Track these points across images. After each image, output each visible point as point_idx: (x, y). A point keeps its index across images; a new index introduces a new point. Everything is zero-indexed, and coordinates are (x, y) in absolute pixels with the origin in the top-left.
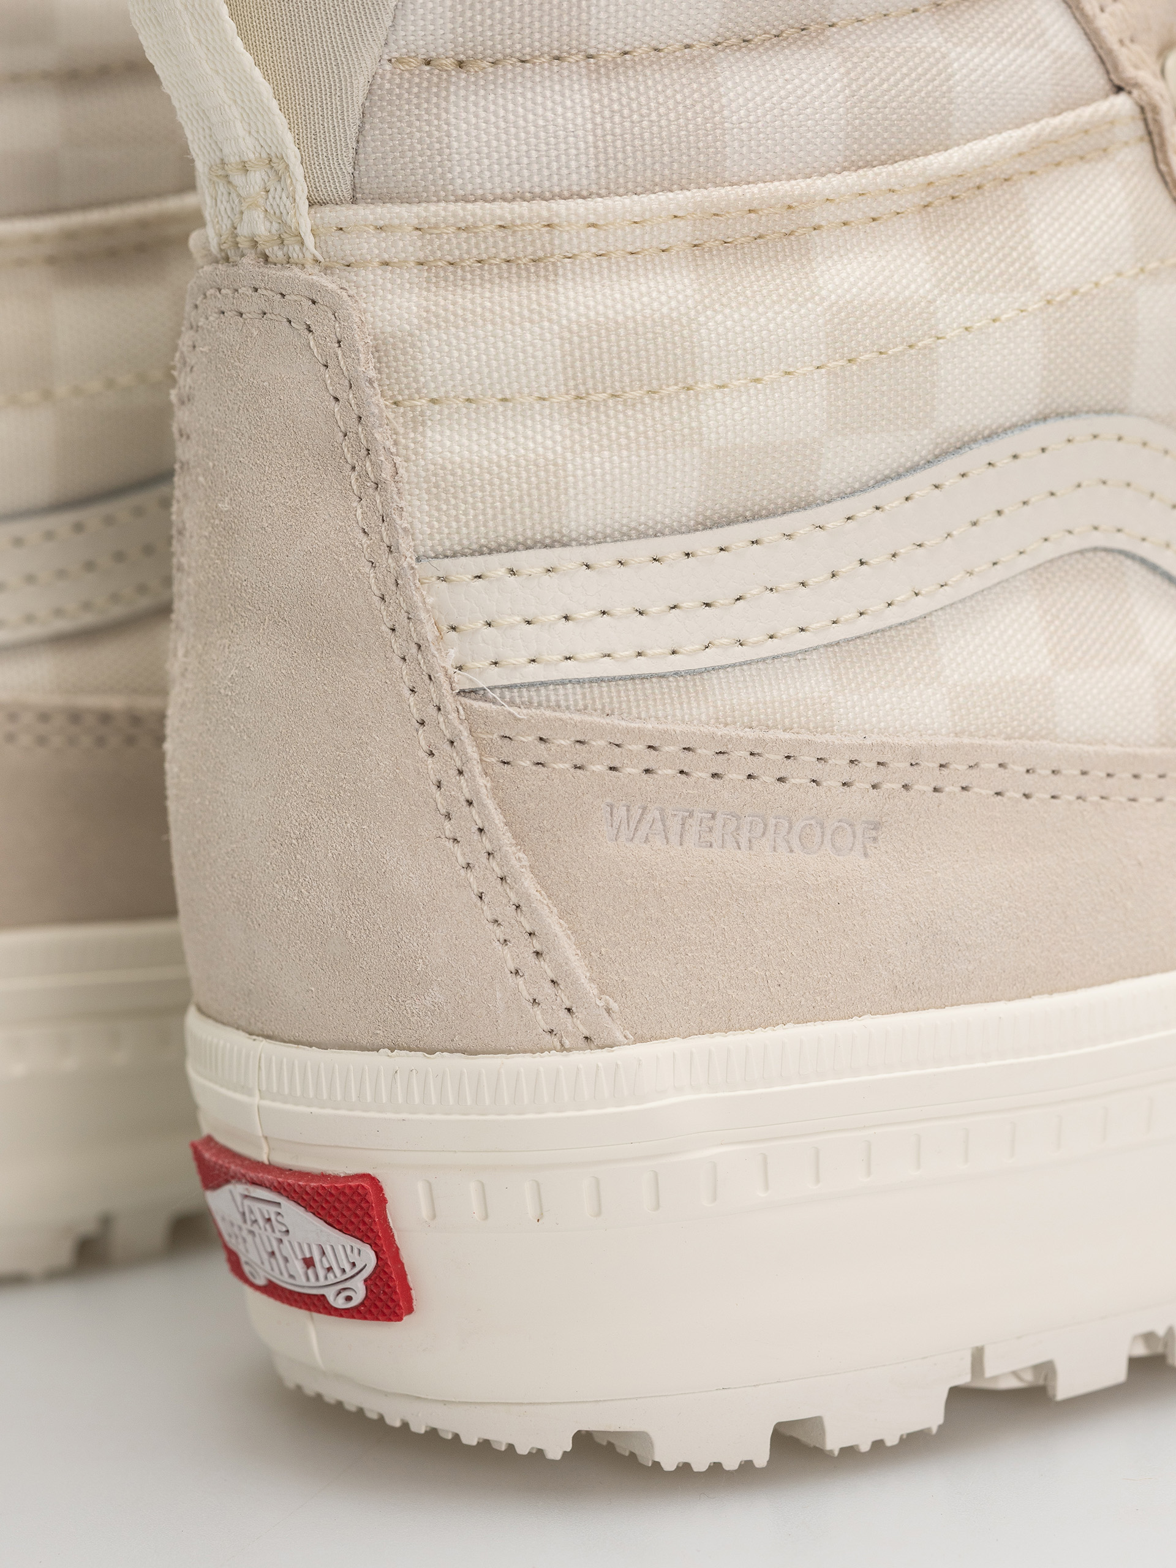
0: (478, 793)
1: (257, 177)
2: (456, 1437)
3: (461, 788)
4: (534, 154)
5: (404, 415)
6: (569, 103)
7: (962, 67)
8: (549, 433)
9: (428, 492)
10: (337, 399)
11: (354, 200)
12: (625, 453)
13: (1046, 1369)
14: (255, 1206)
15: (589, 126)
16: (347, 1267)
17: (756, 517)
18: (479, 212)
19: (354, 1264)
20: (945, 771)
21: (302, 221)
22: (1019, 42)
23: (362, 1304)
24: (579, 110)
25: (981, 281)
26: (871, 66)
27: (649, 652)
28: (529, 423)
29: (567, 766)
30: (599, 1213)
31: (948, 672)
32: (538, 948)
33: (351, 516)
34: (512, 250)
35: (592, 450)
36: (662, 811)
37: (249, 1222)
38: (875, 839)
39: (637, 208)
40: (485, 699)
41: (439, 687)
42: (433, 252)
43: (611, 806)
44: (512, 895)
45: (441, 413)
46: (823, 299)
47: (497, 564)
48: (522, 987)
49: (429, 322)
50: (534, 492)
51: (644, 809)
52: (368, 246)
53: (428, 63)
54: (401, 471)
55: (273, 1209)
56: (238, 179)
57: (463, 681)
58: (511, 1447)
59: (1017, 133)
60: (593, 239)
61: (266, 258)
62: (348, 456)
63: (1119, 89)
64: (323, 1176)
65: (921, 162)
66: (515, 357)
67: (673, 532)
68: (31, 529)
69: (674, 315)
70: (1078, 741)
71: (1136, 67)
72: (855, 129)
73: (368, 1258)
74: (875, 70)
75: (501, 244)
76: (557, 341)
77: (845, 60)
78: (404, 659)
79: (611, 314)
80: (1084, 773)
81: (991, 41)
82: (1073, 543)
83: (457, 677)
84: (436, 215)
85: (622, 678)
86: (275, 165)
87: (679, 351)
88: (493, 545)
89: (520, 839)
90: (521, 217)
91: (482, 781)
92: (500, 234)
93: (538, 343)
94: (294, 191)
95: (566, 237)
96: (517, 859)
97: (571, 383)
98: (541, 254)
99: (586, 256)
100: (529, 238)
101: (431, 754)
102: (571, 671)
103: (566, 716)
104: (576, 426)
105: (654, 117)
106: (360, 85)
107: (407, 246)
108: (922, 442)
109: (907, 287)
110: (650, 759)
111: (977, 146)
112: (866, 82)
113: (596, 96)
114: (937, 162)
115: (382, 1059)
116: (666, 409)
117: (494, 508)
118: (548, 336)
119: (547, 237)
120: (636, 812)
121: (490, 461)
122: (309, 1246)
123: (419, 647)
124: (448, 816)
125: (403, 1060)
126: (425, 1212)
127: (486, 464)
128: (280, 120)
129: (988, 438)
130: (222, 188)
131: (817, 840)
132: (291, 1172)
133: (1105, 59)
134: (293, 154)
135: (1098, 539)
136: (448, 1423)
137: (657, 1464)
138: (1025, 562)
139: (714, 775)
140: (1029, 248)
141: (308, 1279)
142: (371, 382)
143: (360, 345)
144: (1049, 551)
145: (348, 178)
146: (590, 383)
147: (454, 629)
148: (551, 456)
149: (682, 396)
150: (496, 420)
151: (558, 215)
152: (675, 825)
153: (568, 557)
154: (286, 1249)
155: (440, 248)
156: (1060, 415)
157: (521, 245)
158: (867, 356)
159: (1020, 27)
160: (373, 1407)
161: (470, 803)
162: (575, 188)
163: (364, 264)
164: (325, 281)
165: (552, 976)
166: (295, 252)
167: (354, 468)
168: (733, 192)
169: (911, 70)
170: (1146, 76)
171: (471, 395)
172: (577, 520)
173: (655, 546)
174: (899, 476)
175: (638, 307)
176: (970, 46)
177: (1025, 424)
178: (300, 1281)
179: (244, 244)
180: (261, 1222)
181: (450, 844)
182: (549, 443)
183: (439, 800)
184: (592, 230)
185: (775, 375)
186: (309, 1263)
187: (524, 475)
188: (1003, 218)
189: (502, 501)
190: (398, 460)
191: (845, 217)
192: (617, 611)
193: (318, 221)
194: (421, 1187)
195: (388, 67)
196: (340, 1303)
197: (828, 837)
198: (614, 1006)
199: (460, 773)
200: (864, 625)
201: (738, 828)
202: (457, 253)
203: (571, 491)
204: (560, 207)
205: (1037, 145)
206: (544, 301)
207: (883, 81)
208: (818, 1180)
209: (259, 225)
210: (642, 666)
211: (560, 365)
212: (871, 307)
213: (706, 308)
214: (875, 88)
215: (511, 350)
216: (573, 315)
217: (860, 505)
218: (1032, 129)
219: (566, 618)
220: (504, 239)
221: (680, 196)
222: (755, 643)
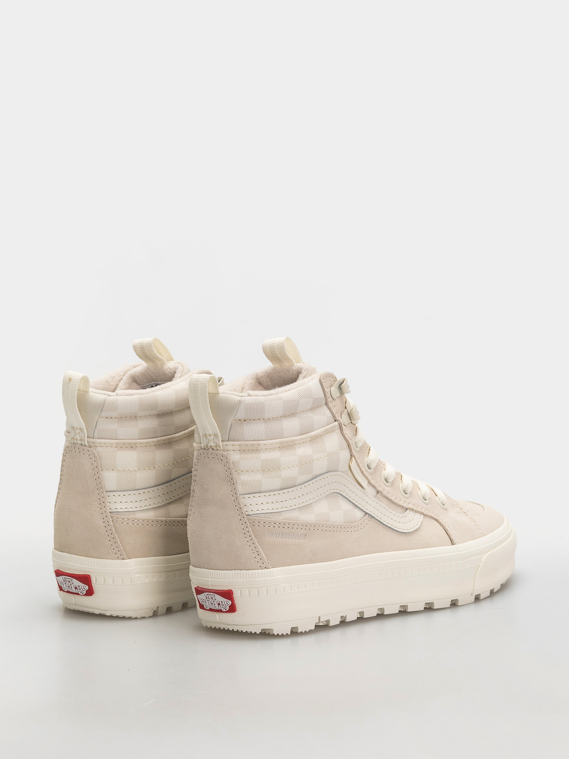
0: (250, 530)
1: (212, 437)
2: (242, 631)
3: (247, 530)
4: (257, 434)
5: (237, 473)
6: (261, 426)
7: (315, 419)
8: (259, 476)
9: (241, 485)
10: (226, 471)
11: (228, 441)
12: (270, 479)
13: (328, 621)
14: (210, 596)
15: (265, 430)
16: (226, 604)
17: (288, 488)
18: (248, 443)
19: (227, 604)
20: (315, 527)
21: (220, 444)
22: (322, 414)
23: (228, 610)
24: (263, 427)
25: (319, 451)
26: (303, 419)
27: (274, 509)
28: (256, 474)
29: (263, 526)
30: (267, 594)
31: (315, 512)
32: (258, 554)
33: (229, 488)
34: (253, 448)
35: (266, 478)
36: (276, 533)
37: (208, 599)
38: (305, 537)
39: (272, 442)
40: (250, 516)
41: (244, 514)
42: (241, 449)
43: (269, 532)
44: (255, 546)
45: (243, 473)
46: (297, 455)
47: (252, 496)
48: (256, 560)
49: (241, 459)
50: (257, 485)
51: (273, 533)
52: (231, 448)
53: (240, 420)
54: (237, 482)
55: (213, 596)
56: (209, 437)
57: (247, 513)
58: (251, 632)
59: (323, 429)
60: (265, 447)
61: (213, 449)
62: (228, 479)
63: (336, 421)
64: (222, 590)
65: (310, 434)
66: (254, 465)
67: (277, 491)
68: (150, 490)
69: (277, 458)
70: (333, 522)
71: (338, 417)
72: (301, 429)
73: (230, 602)
74: (303, 420)
75: (252, 448)
76: (260, 462)
77: (299, 419)
78: (237, 510)
79: (268, 458)
80: (334, 527)
81: (318, 414)
82: (331, 492)
83: (246, 513)
84: (242, 443)
85: (270, 513)
86: (216, 435)
87: (278, 463)
88: (251, 493)
89: (256, 537)
90: (255, 443)
91: (250, 528)
92: (251, 446)
93: (258, 462)
94: (219, 439)
95: (261, 446)
96: (256, 540)
97: (262, 468)
98: (257, 449)
99: (264, 449)
100: (256, 447)
101: (242, 524)
102: (263, 512)
103: (263, 518)
104: (263, 475)
105: (274, 428)
106: (230, 423)
107: (237, 448)
108: (311, 476)
109: (309, 453)
110: (274, 525)
111: (317, 431)
112: (302, 422)
113: (265, 425)
114: (312, 434)
115: (233, 572)
116: (276, 472)
117: (251, 487)
118: (259, 461)
119: (258, 446)
120: (272, 533)
121: (251, 480)
122: (220, 601)
123: (240, 508)
124: (245, 534)
125: (237, 571)
126: (240, 595)
127: (250, 481)
128: (218, 429)
129: (320, 476)
130: (205, 438)
131: (297, 537)
132: (216, 590)
133: (334, 416)
134: (219, 434)
135: (335, 491)
136: (240, 629)
137: (274, 634)
138: (325, 495)
139: (283, 527)
140: (325, 446)
141: (218, 607)
142: (232, 468)
143: (231, 463)
144: (328, 493)
145: (228, 437)
146: (265, 468)
147: (245, 505)
148: (260, 479)
149: (278, 470)
150: (251, 474)
151: (260, 443)
152: (277, 535)
153: (262, 495)
154: (215, 602)
155: (242, 448)
156: (329, 472)
157: (254, 448)
158: (304, 464)
159: (322, 412)
160: (226, 627)
161: (248, 532)
162: (262, 439)
163: (230, 451)
164: (224, 453)
165: (260, 558)
166: (219, 448)
167: (229, 481)
168: (285, 439)
169: (308, 420)
170: (339, 418)
171: (247, 470)
172: (263, 489)
173: (274, 493)
174: (308, 482)
175: (272, 457)
176: (316, 416)
177: (325, 473)
178: (217, 607)
179: (209, 447)
180: (210, 598)
181: (245, 538)
182: (259, 477)
183: (243, 531)
184: (265, 445)
185: (291, 467)
186: (219, 604)
187: (256, 482)
188: (321, 442)
189: (253, 486)
190: (237, 480)
191: (300, 443)
192: (269, 503)
193: (223, 444)
194: (239, 591)
195: (234, 421)
196: (224, 610)
197: (299, 537)
198: (270, 563)
199: (247, 527)
200: (303, 504)
201: (286, 536)
202: (245, 449)
203: (263, 485)
204: (261, 442)
205: (326, 430)
206: (258, 456)
207: (304, 422)
208: (298, 589)
209: (212, 444)
210: (273, 511)
211: (261, 466)
212: (304, 456)
213: (281, 457)
214: (303, 423)
215: (254, 464)
216: (263, 458)
217: (302, 486)
218: (325, 428)
219: (262, 504)
220: (252, 447)
221: (278, 440)
222: (288, 507)
